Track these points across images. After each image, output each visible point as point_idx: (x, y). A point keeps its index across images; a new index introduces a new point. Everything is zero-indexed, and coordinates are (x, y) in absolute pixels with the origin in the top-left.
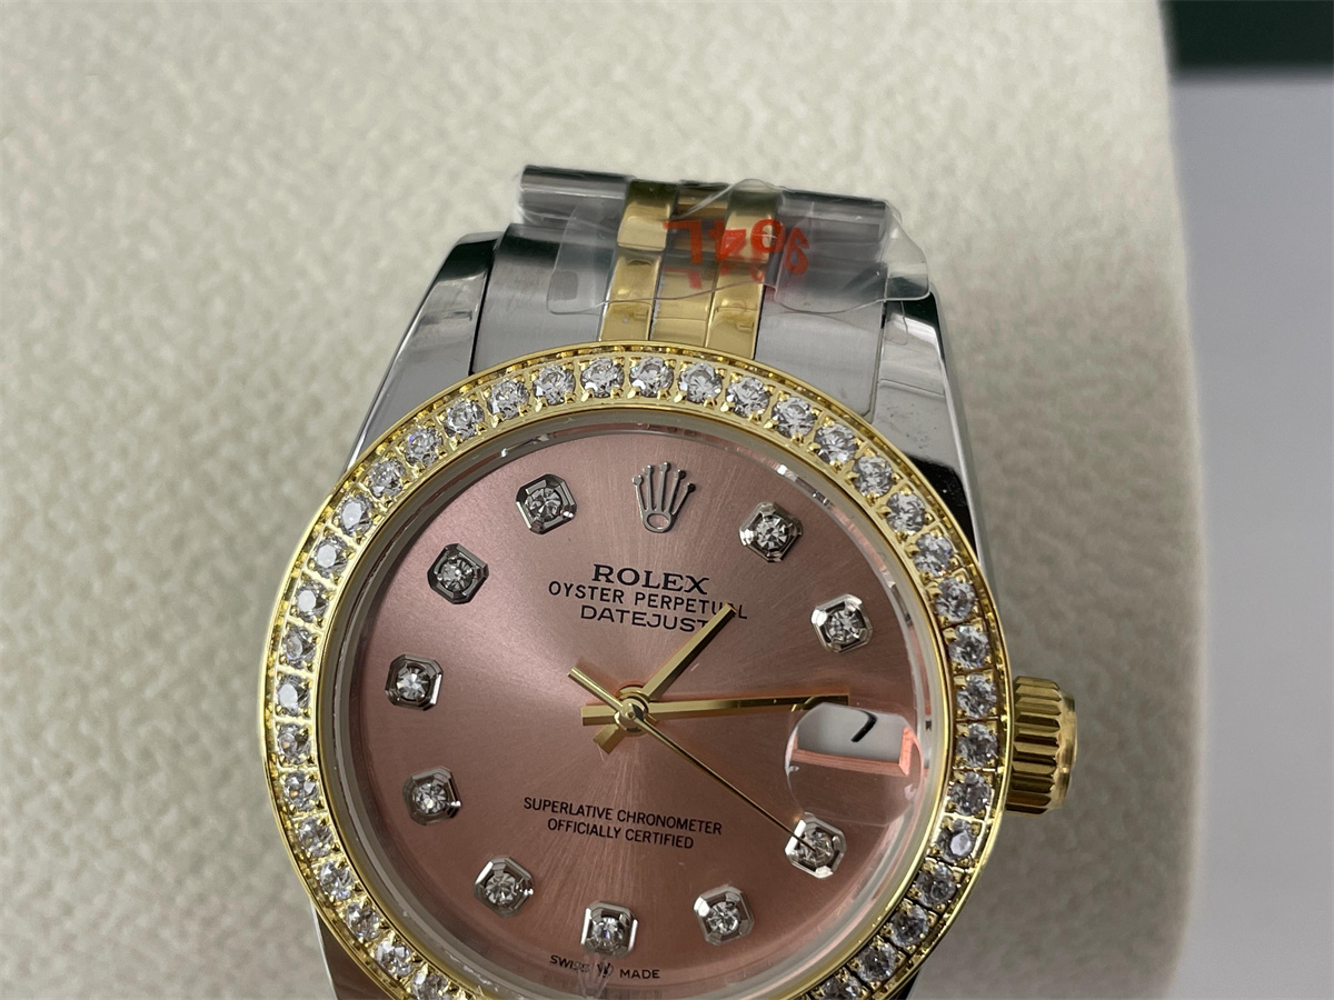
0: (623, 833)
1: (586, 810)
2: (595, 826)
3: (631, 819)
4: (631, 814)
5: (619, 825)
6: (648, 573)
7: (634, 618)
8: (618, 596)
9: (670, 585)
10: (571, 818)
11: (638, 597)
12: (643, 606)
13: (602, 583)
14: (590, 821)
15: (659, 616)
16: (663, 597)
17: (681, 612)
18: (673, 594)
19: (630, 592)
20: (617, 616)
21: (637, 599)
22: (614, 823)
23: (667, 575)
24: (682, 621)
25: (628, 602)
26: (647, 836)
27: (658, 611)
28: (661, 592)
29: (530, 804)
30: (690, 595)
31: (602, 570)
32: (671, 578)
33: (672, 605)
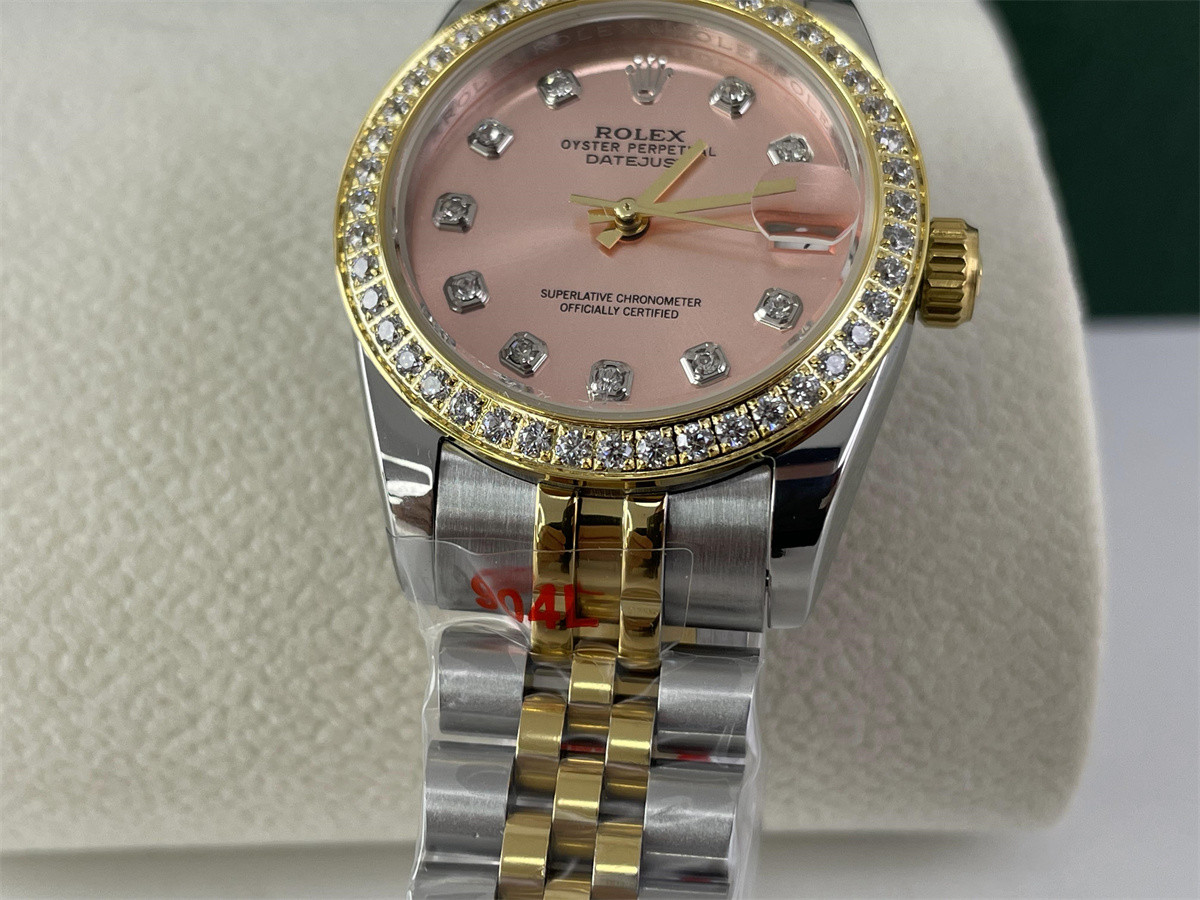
0: (620, 311)
1: (591, 295)
2: (598, 307)
3: (628, 301)
4: (628, 296)
5: (617, 305)
6: (638, 131)
7: (628, 161)
8: (616, 146)
9: (656, 138)
10: (581, 302)
11: (631, 146)
12: (635, 152)
13: (603, 138)
14: (595, 303)
15: (647, 159)
16: (650, 145)
17: (665, 154)
18: (657, 143)
19: (624, 144)
20: (615, 160)
21: (630, 148)
22: (614, 303)
23: (653, 131)
24: (665, 161)
25: (623, 149)
26: (641, 311)
27: (647, 155)
28: (648, 142)
29: (545, 293)
30: (671, 143)
31: (603, 131)
32: (656, 133)
33: (657, 150)
